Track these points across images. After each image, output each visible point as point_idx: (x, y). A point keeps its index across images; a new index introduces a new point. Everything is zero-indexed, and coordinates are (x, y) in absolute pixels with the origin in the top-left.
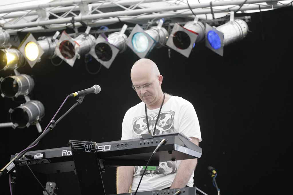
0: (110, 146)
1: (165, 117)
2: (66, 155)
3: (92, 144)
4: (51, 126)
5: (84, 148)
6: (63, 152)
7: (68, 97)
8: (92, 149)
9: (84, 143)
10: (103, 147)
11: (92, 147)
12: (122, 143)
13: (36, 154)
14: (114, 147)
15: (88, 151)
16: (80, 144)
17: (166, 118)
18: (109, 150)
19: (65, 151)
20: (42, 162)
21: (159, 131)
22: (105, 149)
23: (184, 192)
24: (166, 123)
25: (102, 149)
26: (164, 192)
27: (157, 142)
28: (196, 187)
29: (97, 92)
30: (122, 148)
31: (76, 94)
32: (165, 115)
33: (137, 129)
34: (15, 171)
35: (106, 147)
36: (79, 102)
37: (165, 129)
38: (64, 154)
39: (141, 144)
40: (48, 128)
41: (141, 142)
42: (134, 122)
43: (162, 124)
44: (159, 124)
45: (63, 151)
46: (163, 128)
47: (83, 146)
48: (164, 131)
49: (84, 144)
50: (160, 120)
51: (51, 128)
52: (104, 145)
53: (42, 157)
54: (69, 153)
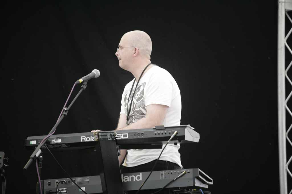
0: (127, 134)
2: (85, 141)
3: (113, 133)
4: (64, 113)
5: (107, 137)
6: (82, 138)
7: (75, 84)
8: (113, 137)
9: (107, 132)
10: (121, 135)
11: (113, 136)
12: (139, 133)
13: (53, 139)
14: (131, 136)
15: (110, 139)
16: (105, 134)
17: (140, 90)
18: (127, 137)
19: (84, 138)
20: (61, 146)
21: (134, 103)
22: (124, 137)
23: (189, 172)
25: (120, 137)
26: (171, 172)
27: (170, 133)
28: (199, 169)
29: (97, 76)
30: (139, 137)
31: (81, 80)
32: (141, 87)
34: (41, 157)
35: (124, 135)
36: (83, 88)
37: (138, 101)
38: (83, 140)
39: (156, 134)
40: (62, 115)
41: (155, 132)
43: (137, 96)
45: (82, 137)
46: (136, 100)
47: (107, 135)
48: (137, 103)
49: (107, 134)
50: (137, 93)
51: (65, 115)
52: (122, 133)
53: (60, 142)
54: (88, 139)
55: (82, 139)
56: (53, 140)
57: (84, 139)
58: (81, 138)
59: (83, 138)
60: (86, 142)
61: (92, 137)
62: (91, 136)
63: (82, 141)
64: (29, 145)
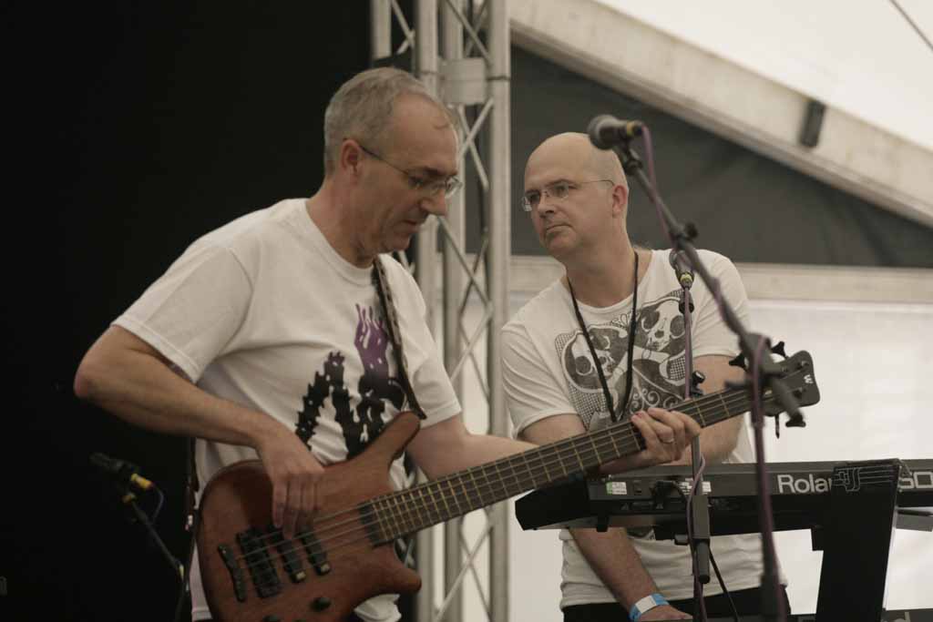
1: (658, 315)
2: (793, 491)
6: (780, 480)
13: (684, 481)
17: (662, 317)
19: (787, 480)
21: (657, 365)
22: (919, 483)
24: (670, 333)
25: (908, 483)
32: (657, 310)
33: (586, 374)
37: (674, 355)
38: (787, 487)
42: (564, 352)
43: (659, 340)
44: (649, 342)
45: (780, 477)
46: (664, 351)
48: (671, 359)
50: (647, 331)
53: (710, 490)
54: (802, 486)
55: (781, 484)
56: (683, 484)
57: (790, 484)
58: (777, 479)
59: (784, 480)
60: (798, 495)
61: (814, 479)
62: (811, 476)
63: (781, 491)
64: (600, 498)
